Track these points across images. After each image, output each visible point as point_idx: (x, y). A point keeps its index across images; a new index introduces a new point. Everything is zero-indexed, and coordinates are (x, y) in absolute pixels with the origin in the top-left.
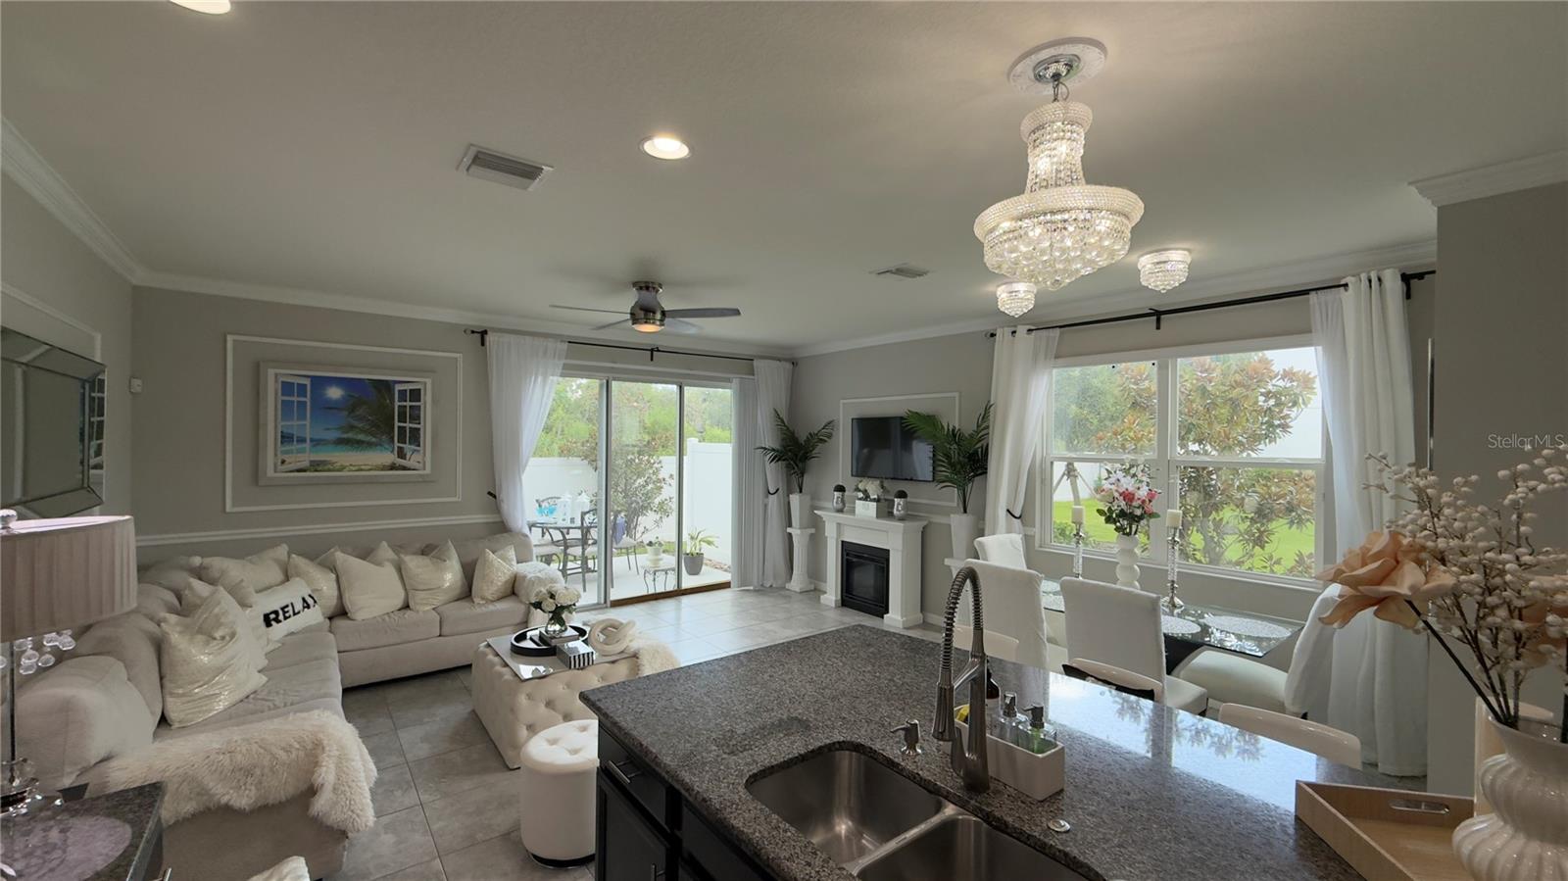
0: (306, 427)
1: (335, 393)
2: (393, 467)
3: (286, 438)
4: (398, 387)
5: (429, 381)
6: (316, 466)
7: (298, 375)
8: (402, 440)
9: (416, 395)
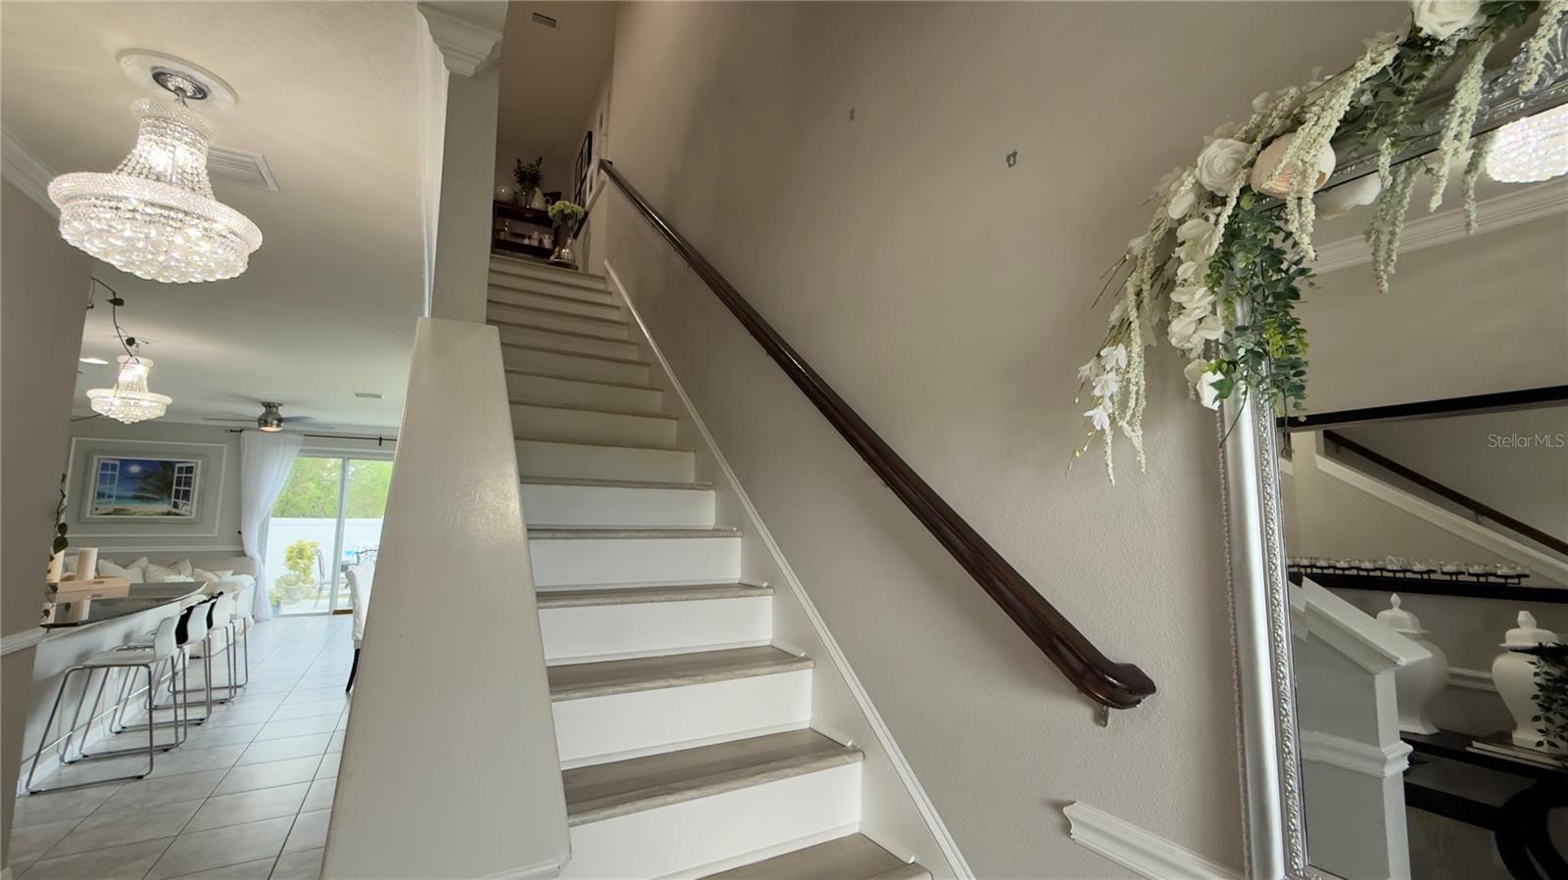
0: (114, 489)
1: (135, 469)
2: (169, 514)
3: (100, 495)
4: (178, 465)
5: (200, 462)
6: (117, 512)
7: (114, 459)
8: (177, 497)
9: (190, 470)
